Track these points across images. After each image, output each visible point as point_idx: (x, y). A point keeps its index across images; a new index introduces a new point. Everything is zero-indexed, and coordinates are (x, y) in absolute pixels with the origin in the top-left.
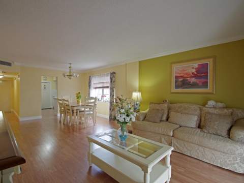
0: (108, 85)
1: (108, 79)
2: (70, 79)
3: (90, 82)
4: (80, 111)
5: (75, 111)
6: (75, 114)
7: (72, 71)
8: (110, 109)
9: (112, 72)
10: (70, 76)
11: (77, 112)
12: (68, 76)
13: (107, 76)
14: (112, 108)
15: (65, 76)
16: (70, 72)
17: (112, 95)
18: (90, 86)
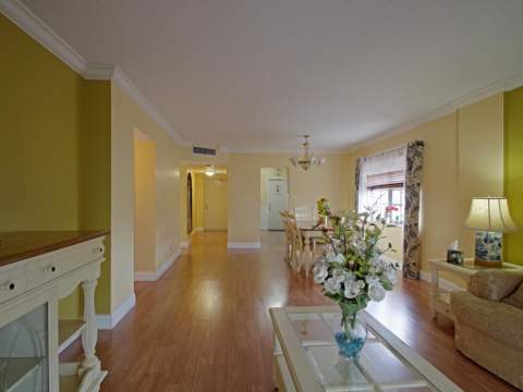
0: (401, 179)
1: (401, 163)
2: (306, 169)
3: (357, 175)
4: (318, 243)
5: (307, 241)
6: (307, 248)
7: (309, 152)
8: (406, 246)
9: (412, 140)
10: (305, 163)
11: (311, 244)
12: (300, 162)
13: (401, 154)
14: (412, 243)
15: (294, 163)
16: (307, 155)
17: (411, 207)
18: (357, 183)
